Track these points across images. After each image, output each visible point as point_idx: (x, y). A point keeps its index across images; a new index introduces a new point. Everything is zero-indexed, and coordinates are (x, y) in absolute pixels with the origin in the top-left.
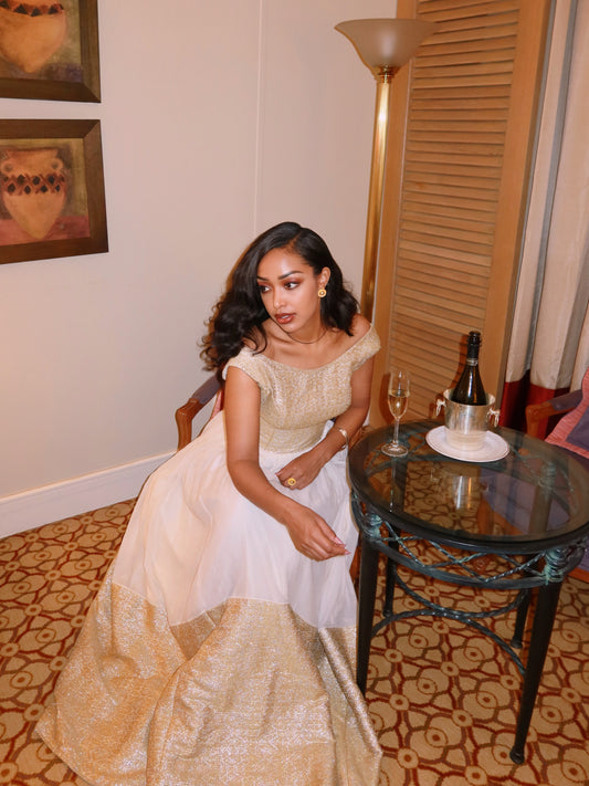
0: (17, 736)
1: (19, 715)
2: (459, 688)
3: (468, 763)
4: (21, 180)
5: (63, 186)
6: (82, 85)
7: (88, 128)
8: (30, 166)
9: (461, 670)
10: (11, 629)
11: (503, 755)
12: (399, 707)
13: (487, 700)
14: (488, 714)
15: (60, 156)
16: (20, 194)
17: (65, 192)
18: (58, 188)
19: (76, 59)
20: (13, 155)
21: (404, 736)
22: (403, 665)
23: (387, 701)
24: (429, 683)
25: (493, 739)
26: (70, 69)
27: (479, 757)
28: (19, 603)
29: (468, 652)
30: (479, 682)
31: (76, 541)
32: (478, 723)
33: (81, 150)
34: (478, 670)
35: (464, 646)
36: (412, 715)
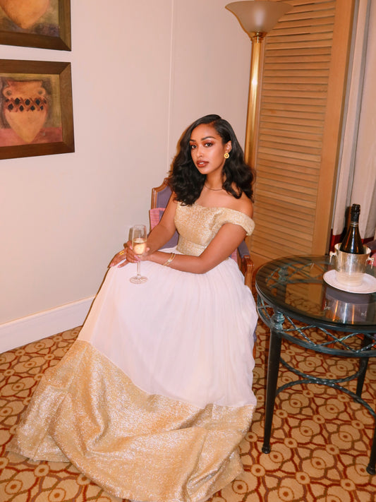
0: (32, 488)
1: (31, 473)
2: (327, 431)
3: (341, 477)
4: (17, 101)
5: (46, 106)
6: (60, 38)
7: (63, 68)
8: (23, 93)
9: (326, 420)
10: (15, 415)
11: (362, 470)
12: (291, 446)
13: (345, 437)
14: (348, 446)
15: (43, 86)
16: (17, 111)
17: (47, 110)
18: (42, 108)
19: (56, 21)
20: (13, 85)
21: (298, 464)
22: (289, 419)
23: (283, 443)
24: (307, 429)
25: (354, 461)
26: (52, 28)
27: (347, 473)
28: (18, 397)
29: (328, 407)
30: (339, 426)
31: (52, 353)
32: (343, 452)
33: (58, 83)
34: (337, 419)
35: (325, 404)
36: (300, 450)
